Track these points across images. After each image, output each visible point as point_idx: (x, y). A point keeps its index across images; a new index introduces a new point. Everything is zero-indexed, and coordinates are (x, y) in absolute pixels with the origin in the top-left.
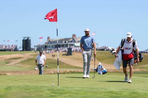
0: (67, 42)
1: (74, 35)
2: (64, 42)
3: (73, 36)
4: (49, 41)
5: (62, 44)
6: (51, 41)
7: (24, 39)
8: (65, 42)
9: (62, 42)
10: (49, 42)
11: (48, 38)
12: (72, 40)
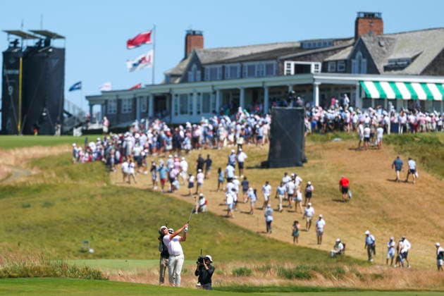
0: (315, 66)
1: (369, 20)
2: (290, 67)
3: (364, 24)
4: (196, 59)
5: (273, 81)
6: (204, 59)
7: (16, 42)
8: (302, 70)
9: (280, 72)
10: (189, 68)
11: (193, 38)
12: (353, 56)
